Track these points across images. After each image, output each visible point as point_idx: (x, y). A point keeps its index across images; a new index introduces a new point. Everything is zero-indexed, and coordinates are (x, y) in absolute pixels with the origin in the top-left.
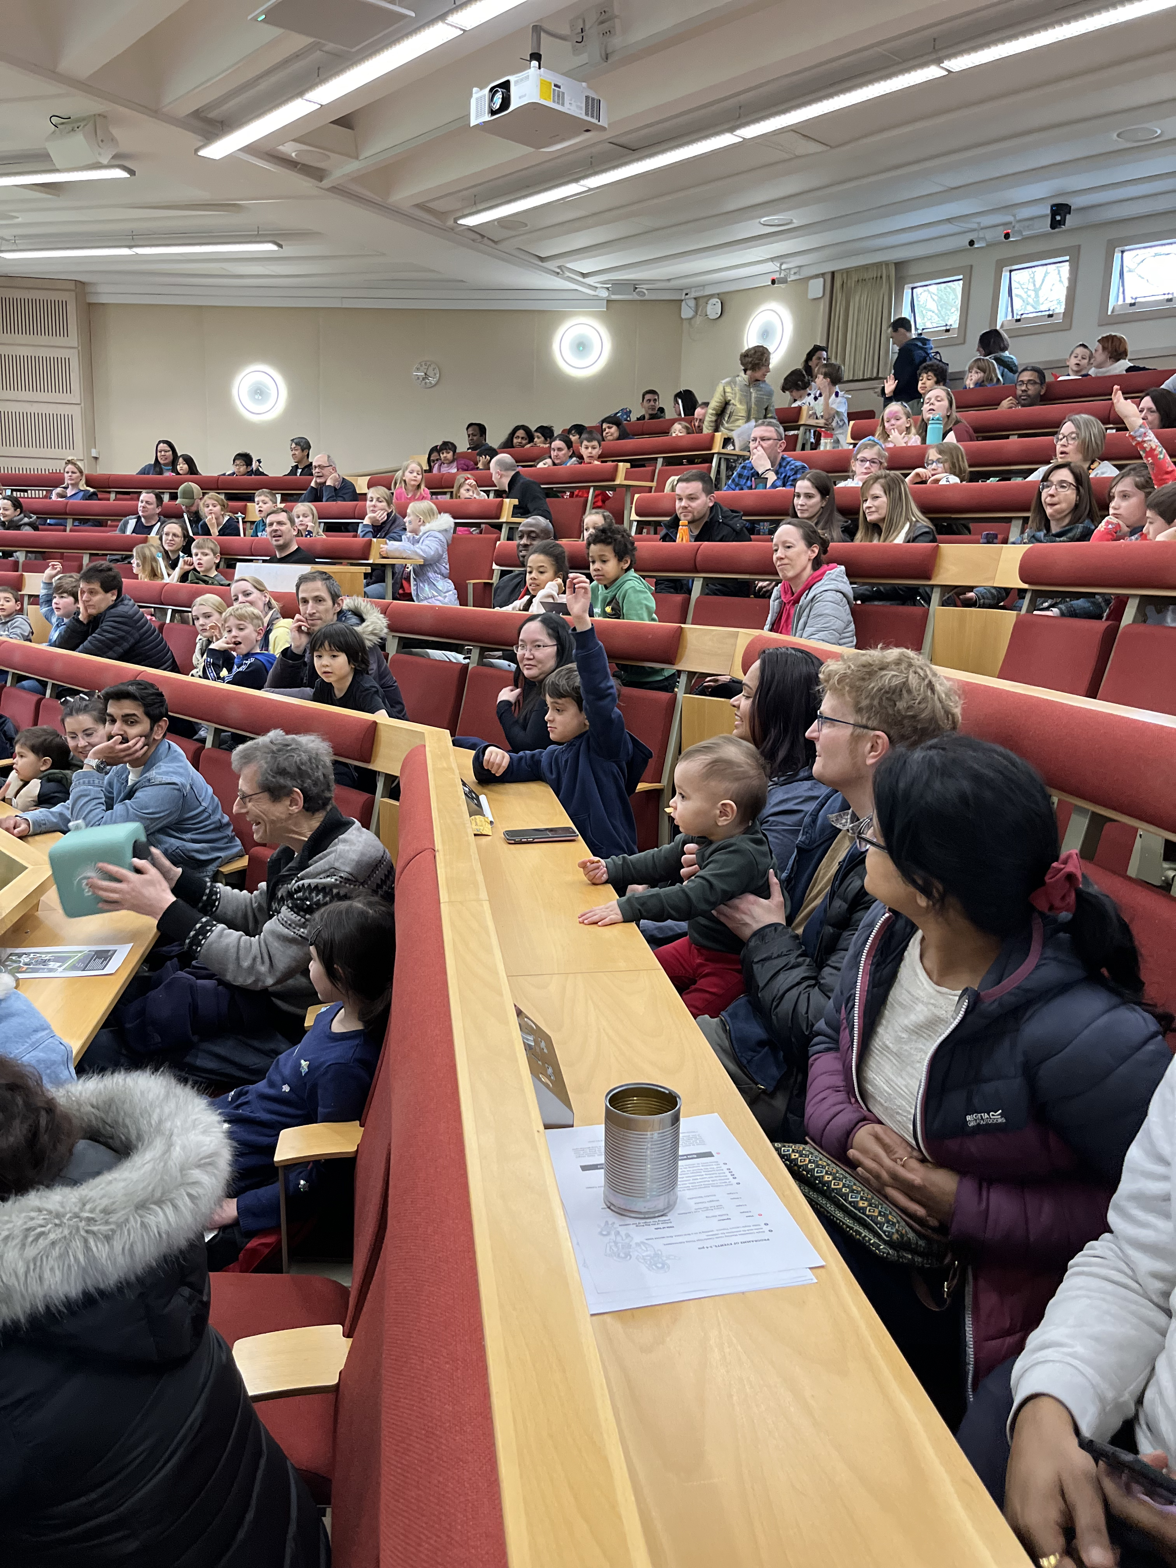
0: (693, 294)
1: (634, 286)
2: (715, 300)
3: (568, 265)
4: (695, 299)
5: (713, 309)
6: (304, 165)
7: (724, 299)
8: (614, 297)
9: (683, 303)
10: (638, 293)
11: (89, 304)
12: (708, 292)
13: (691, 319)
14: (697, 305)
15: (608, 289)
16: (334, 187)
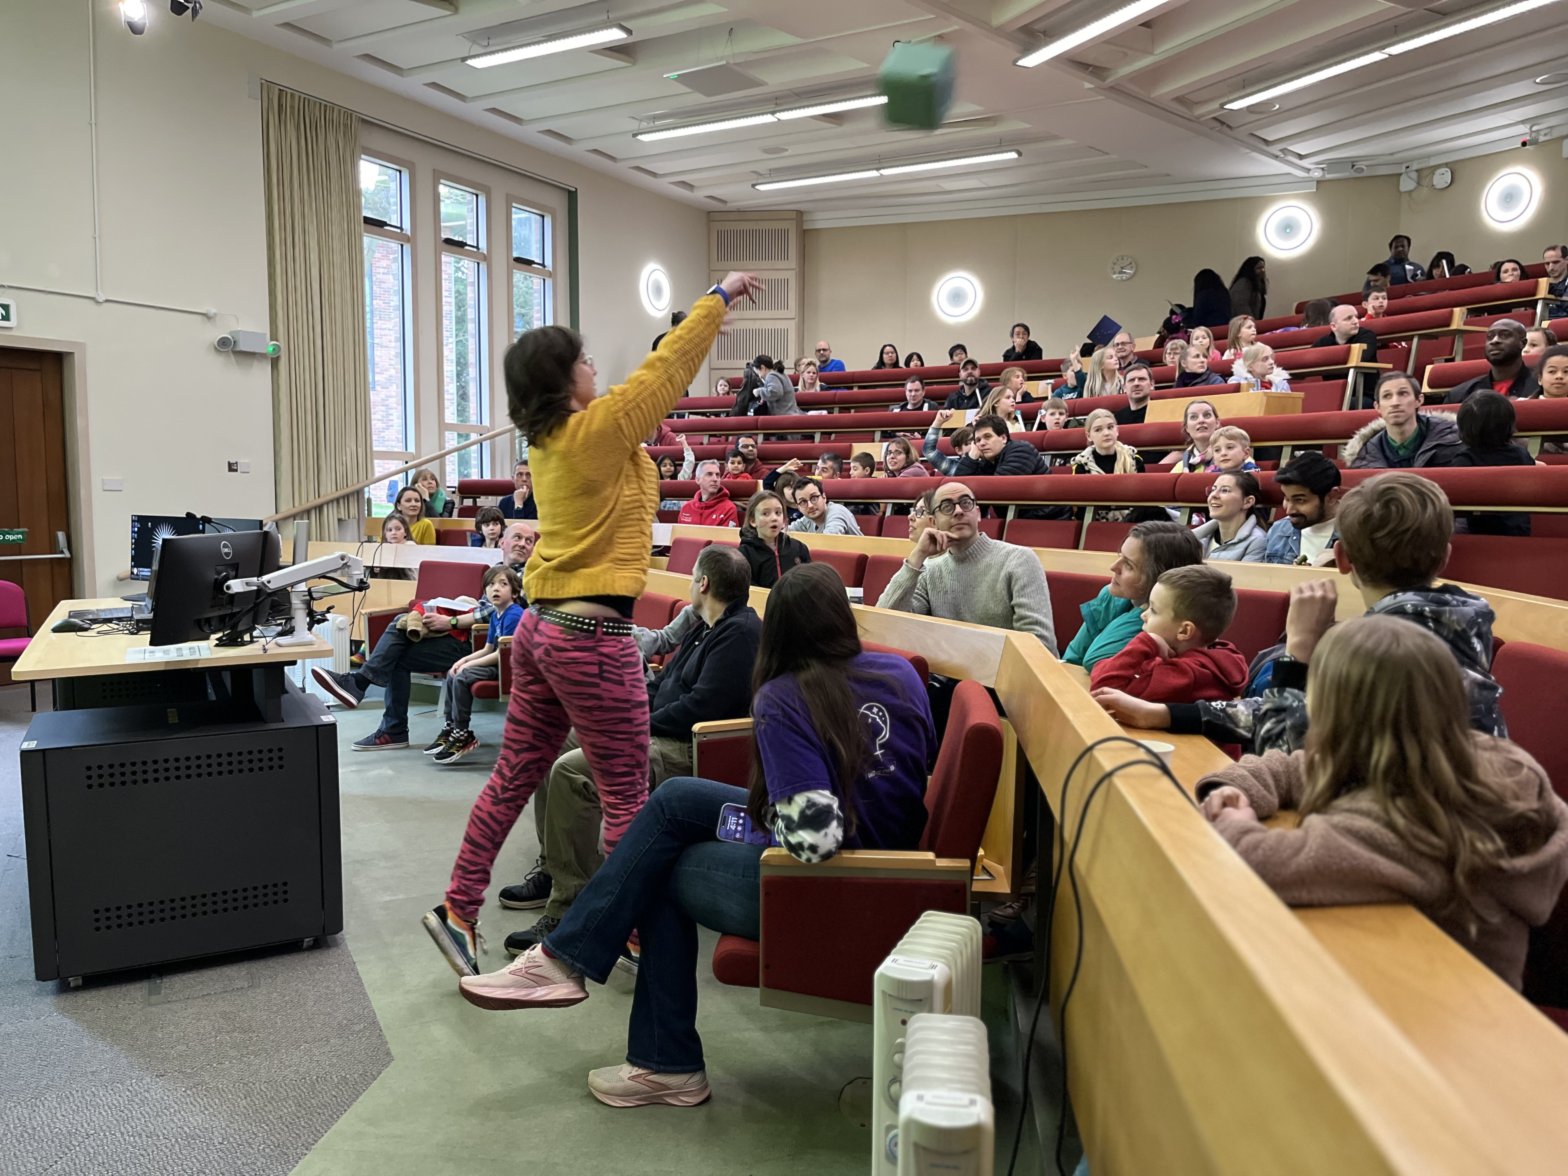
0: (1415, 166)
1: (1352, 163)
2: (1443, 170)
3: (1290, 148)
4: (1417, 171)
5: (1442, 178)
6: (1095, 67)
7: (1453, 167)
8: (1329, 176)
9: (1402, 177)
10: (1356, 171)
11: (805, 230)
12: (1433, 162)
13: (1410, 192)
14: (1419, 177)
15: (1323, 169)
16: (1112, 87)
